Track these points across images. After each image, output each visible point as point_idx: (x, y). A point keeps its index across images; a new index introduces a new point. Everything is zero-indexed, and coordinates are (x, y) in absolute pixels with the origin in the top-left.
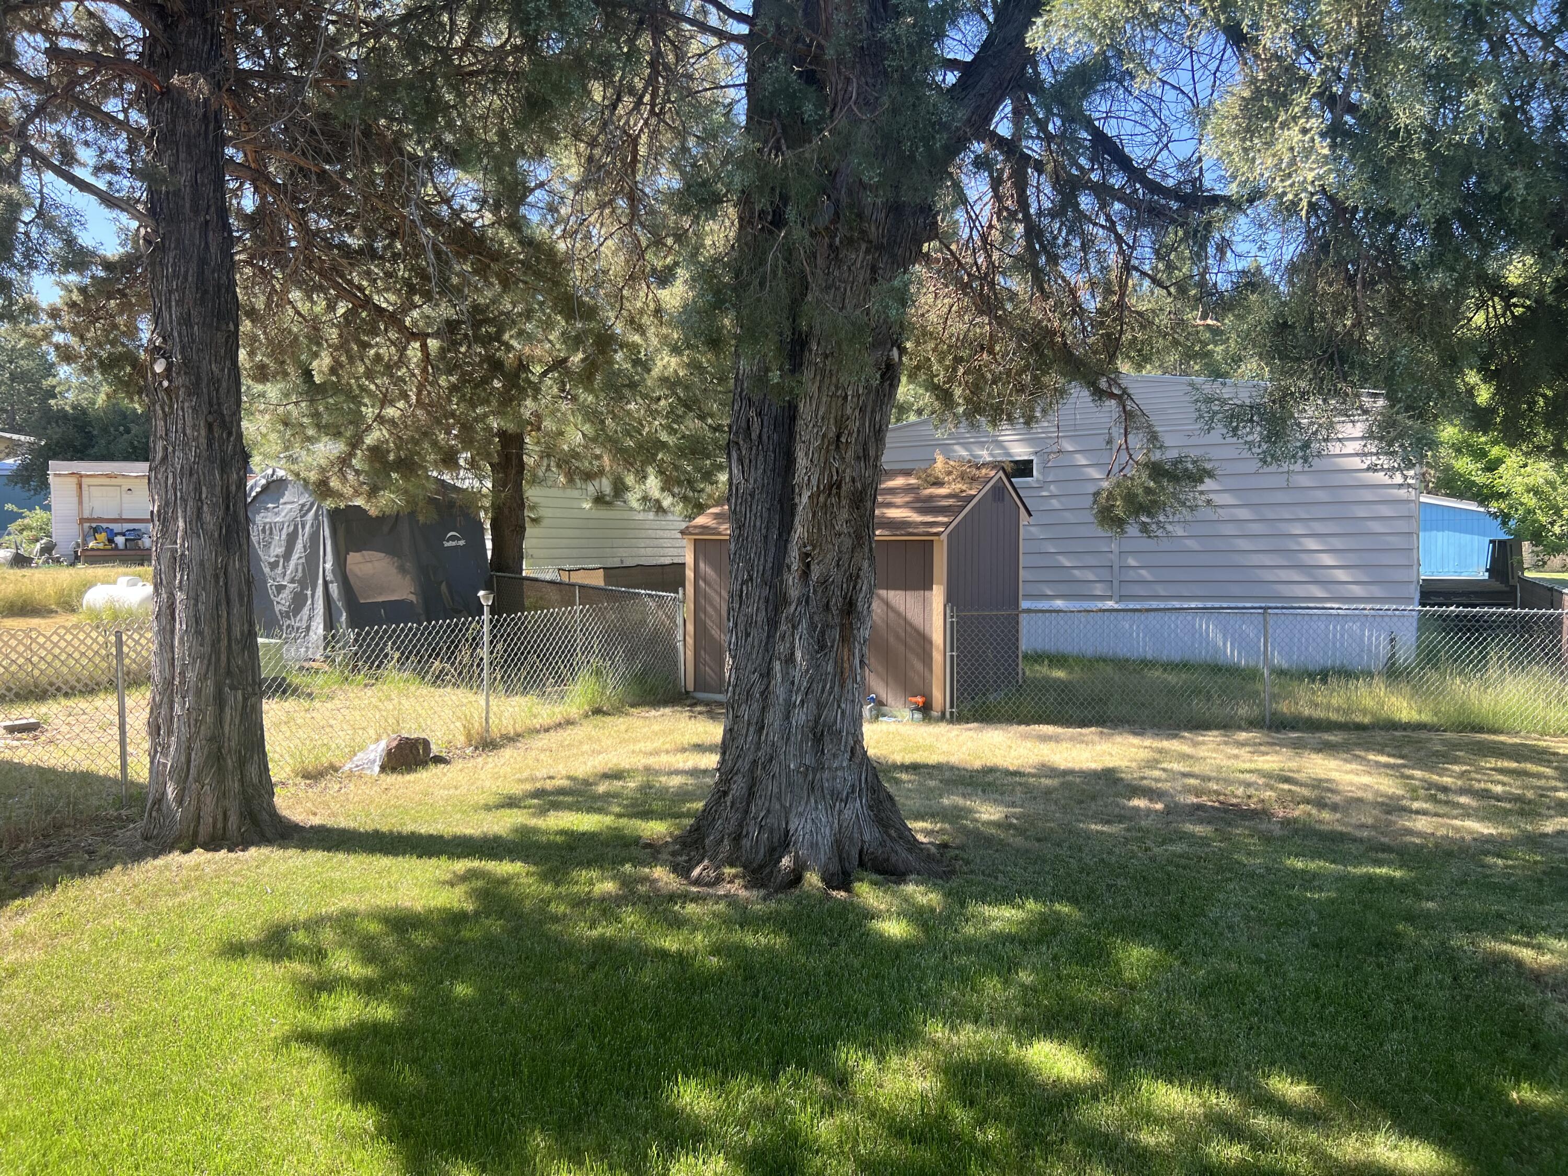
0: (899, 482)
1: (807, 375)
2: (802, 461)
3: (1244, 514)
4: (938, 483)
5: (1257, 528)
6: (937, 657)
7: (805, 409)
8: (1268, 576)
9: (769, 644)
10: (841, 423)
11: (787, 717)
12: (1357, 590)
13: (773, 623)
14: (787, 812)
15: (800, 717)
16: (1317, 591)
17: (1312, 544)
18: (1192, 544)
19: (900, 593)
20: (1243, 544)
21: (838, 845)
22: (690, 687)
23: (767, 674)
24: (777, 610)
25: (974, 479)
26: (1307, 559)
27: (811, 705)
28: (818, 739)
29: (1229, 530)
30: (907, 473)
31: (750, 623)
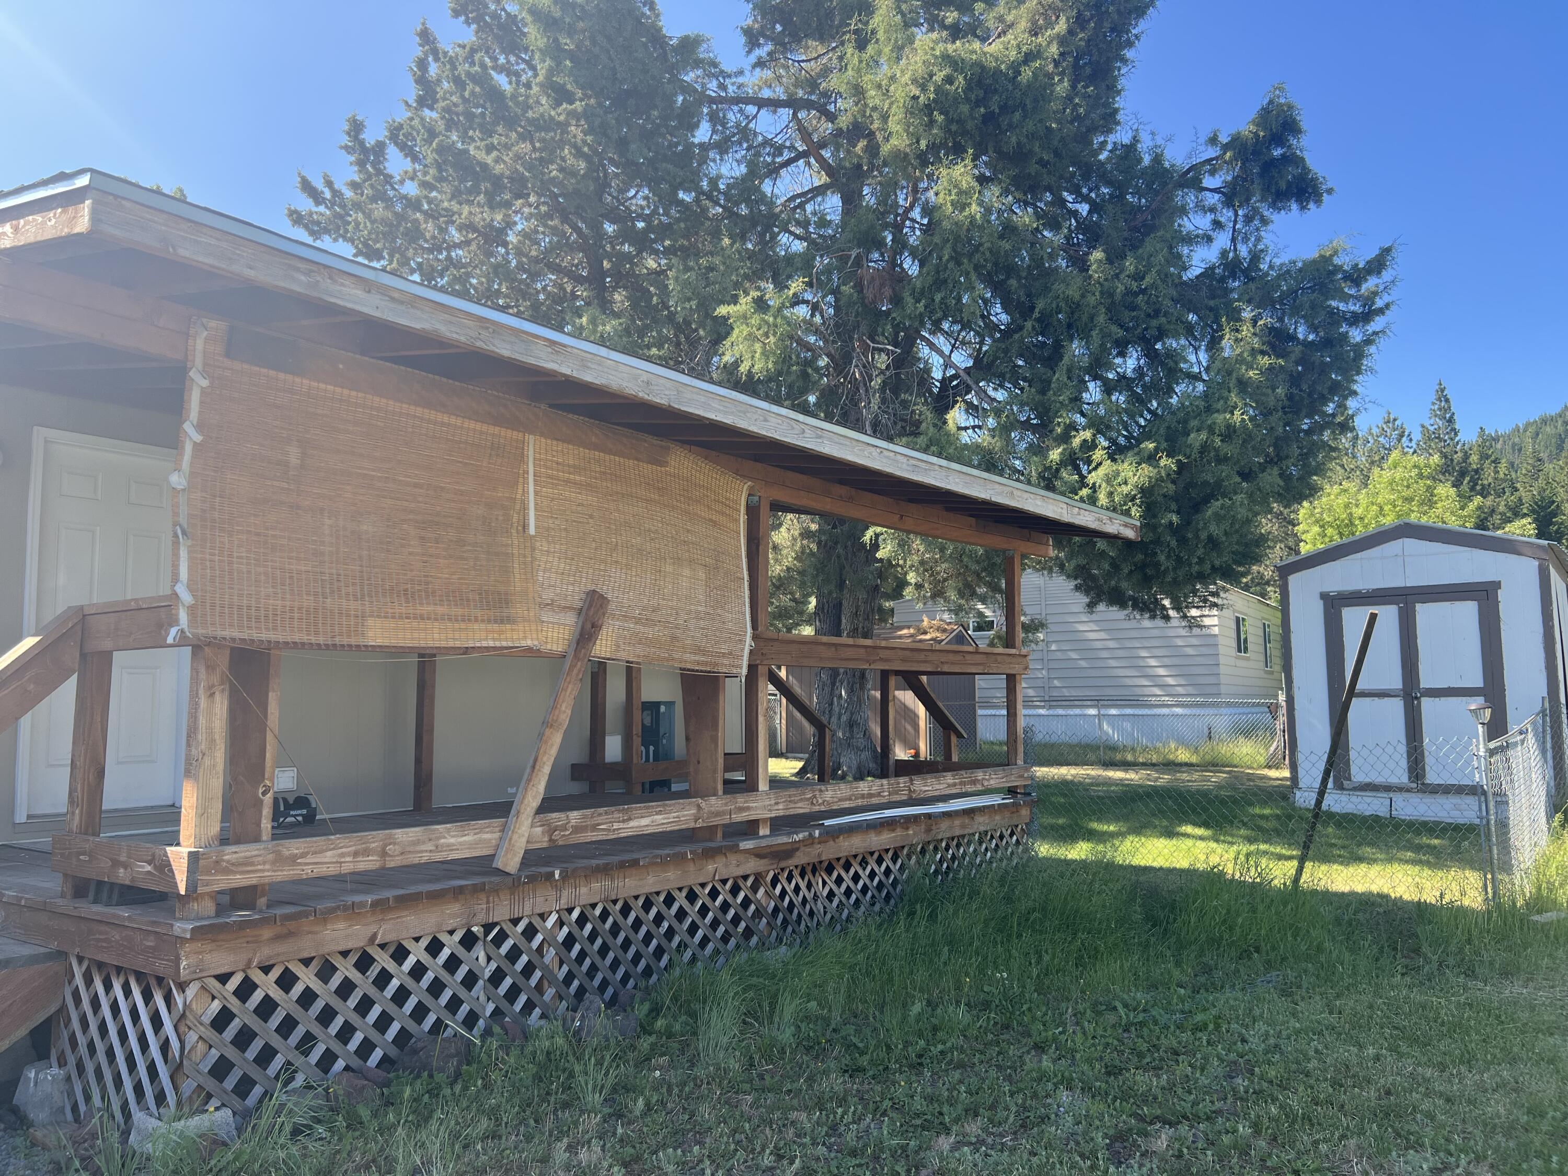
0: (905, 632)
1: (845, 591)
2: (844, 621)
3: (1111, 644)
4: (925, 633)
5: (1121, 653)
6: (922, 724)
7: (845, 603)
8: (1129, 682)
9: (832, 693)
10: (857, 607)
11: (839, 719)
12: (1180, 690)
13: (833, 684)
14: (840, 755)
15: (844, 718)
16: (1157, 691)
17: (1153, 662)
18: (1083, 664)
19: (902, 692)
20: (1113, 663)
21: (859, 768)
22: (784, 750)
23: (831, 704)
24: (835, 678)
25: (944, 631)
26: (1151, 672)
27: (848, 713)
28: (851, 726)
29: (1104, 654)
30: (909, 627)
31: (824, 685)
